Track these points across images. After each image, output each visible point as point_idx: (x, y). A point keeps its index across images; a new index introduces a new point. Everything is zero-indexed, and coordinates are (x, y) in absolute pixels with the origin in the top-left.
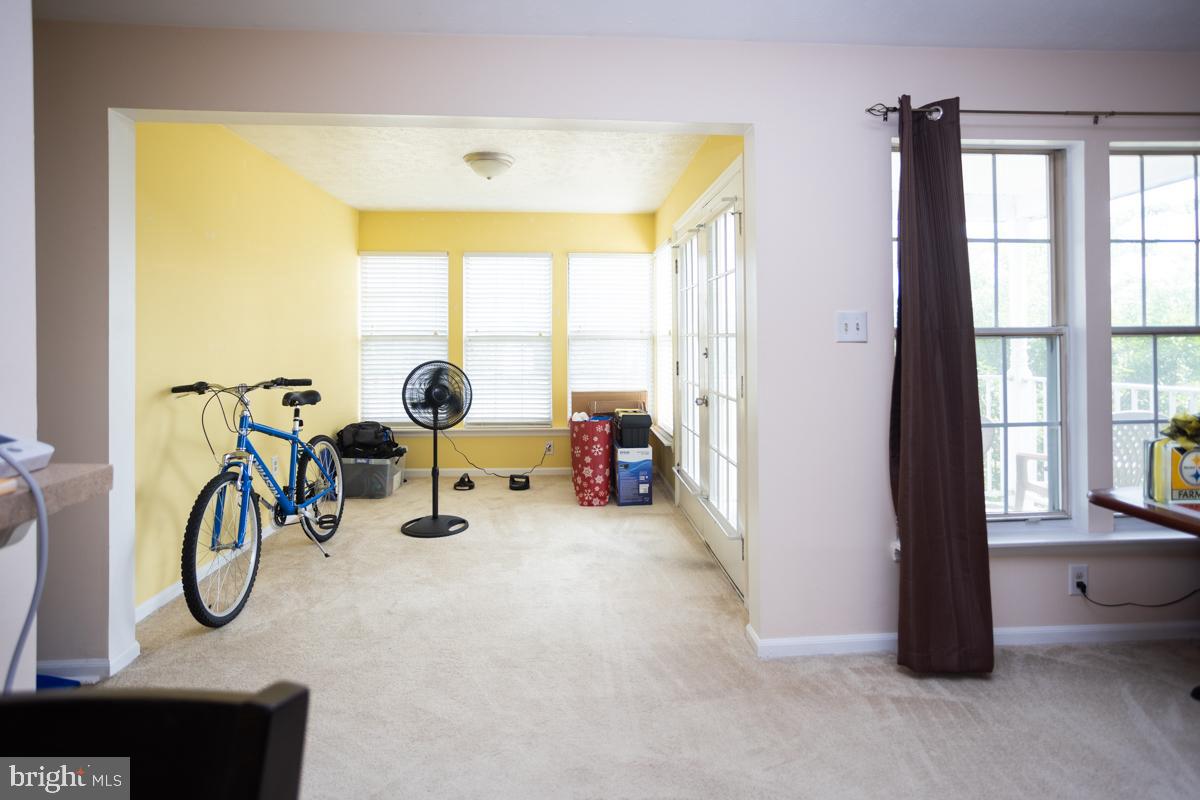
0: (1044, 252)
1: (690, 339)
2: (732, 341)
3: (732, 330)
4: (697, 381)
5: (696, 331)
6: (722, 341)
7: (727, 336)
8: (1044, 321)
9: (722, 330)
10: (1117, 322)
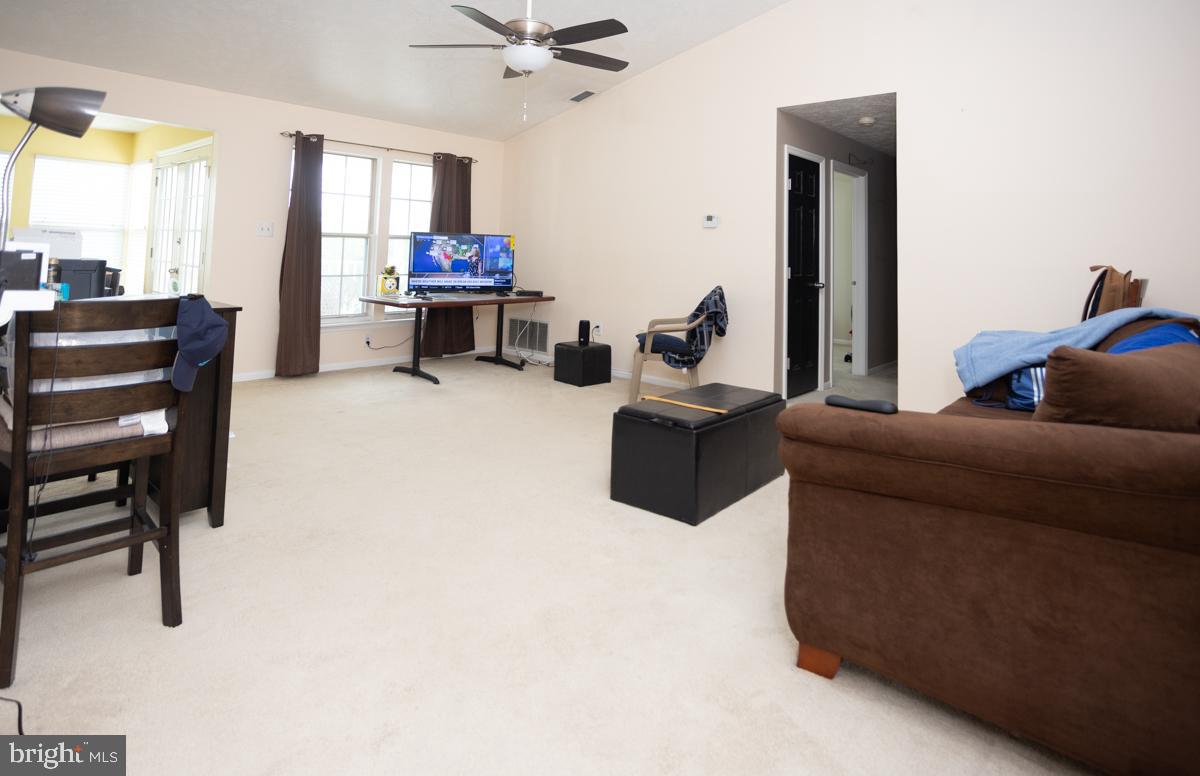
0: (368, 200)
1: (165, 233)
2: (199, 234)
3: (199, 227)
4: (169, 259)
5: (171, 226)
6: (192, 234)
7: (195, 231)
8: (365, 231)
9: (192, 228)
10: (392, 232)
